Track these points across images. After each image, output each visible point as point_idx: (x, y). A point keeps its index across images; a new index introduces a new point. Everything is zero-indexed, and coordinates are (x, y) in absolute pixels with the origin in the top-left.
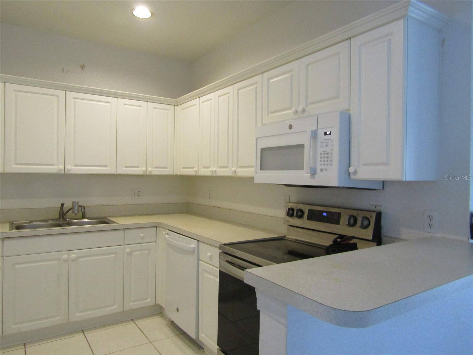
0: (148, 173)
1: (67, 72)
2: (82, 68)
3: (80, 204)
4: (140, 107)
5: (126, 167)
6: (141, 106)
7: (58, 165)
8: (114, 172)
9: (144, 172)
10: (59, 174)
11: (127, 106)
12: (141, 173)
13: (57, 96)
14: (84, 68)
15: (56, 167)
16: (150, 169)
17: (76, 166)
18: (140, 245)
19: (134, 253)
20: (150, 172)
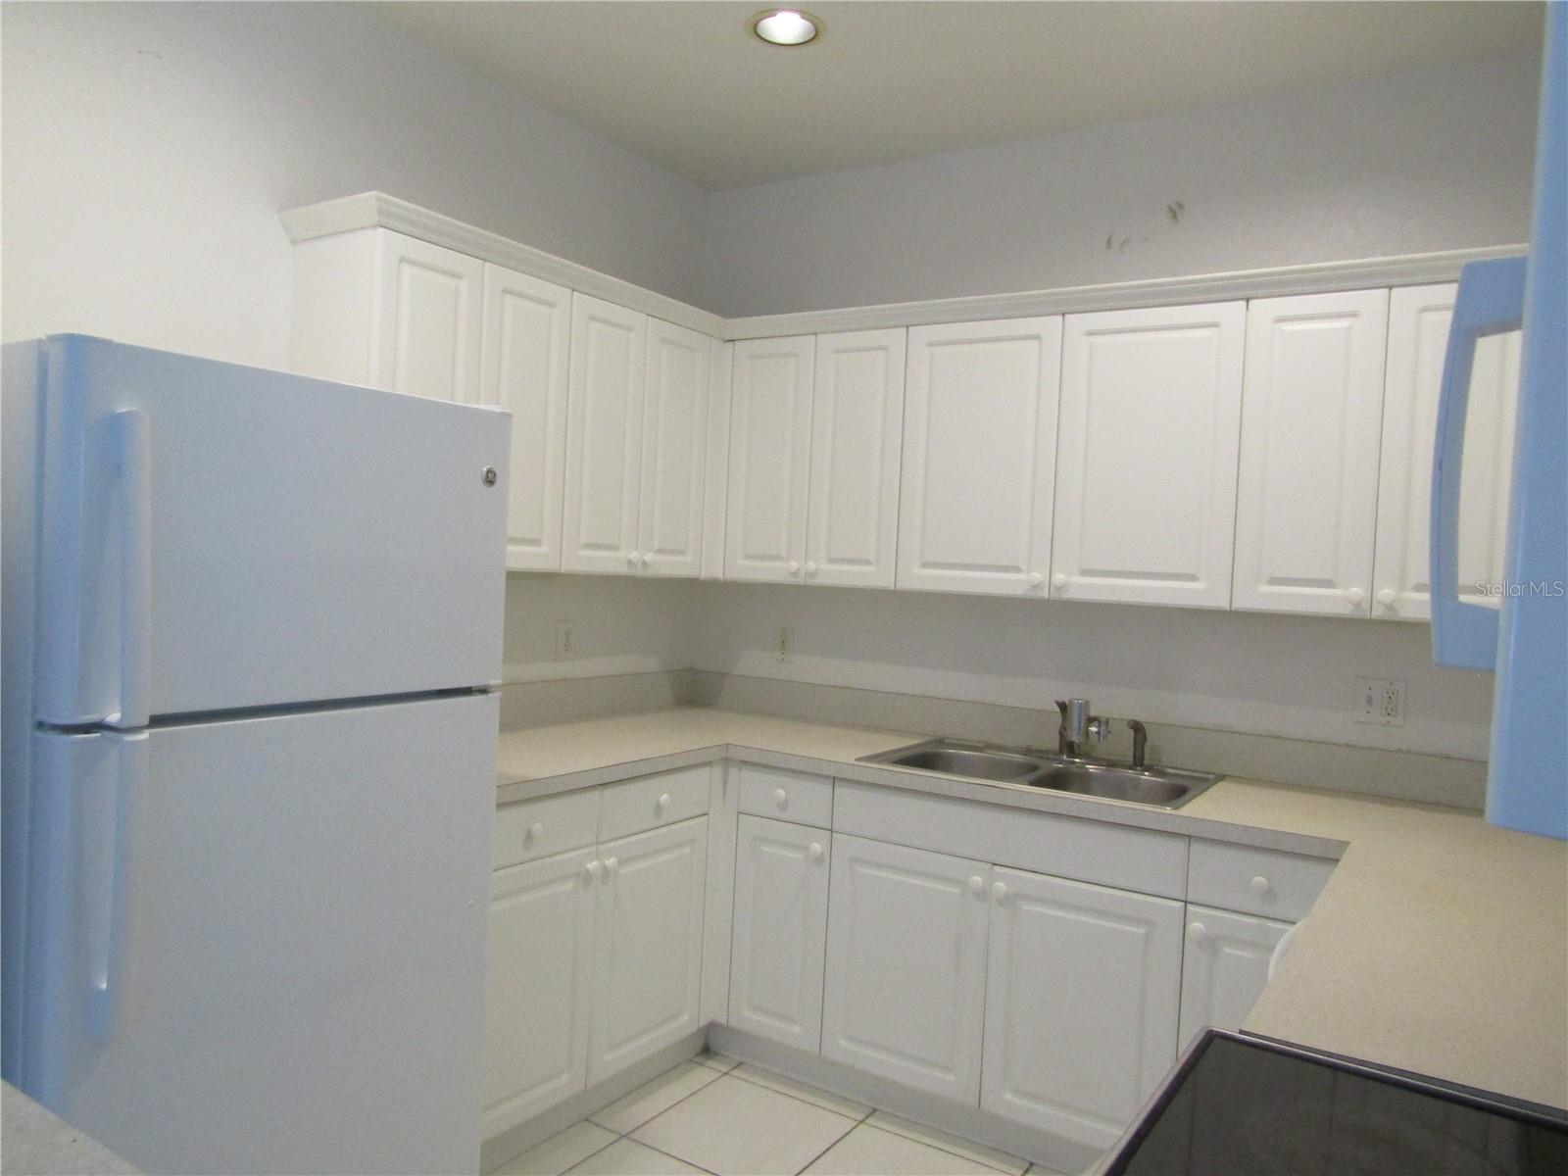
0: (1378, 613)
1: (1121, 246)
2: (1174, 215)
3: (1093, 713)
4: (1353, 319)
5: (1275, 581)
6: (1354, 315)
7: (1029, 572)
8: (1220, 602)
9: (1357, 605)
10: (1031, 600)
11: (1289, 327)
12: (1345, 610)
13: (1037, 337)
14: (1179, 215)
15: (1022, 576)
16: (1385, 593)
17: (1085, 572)
18: (1254, 921)
19: (1227, 950)
20: (1390, 607)
